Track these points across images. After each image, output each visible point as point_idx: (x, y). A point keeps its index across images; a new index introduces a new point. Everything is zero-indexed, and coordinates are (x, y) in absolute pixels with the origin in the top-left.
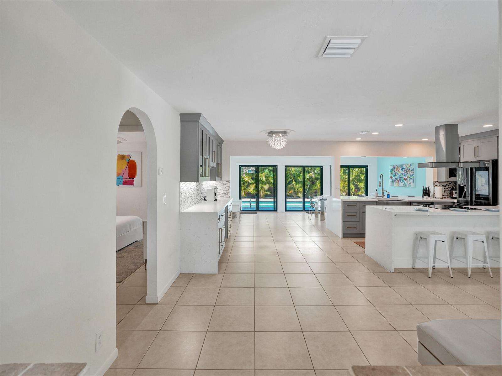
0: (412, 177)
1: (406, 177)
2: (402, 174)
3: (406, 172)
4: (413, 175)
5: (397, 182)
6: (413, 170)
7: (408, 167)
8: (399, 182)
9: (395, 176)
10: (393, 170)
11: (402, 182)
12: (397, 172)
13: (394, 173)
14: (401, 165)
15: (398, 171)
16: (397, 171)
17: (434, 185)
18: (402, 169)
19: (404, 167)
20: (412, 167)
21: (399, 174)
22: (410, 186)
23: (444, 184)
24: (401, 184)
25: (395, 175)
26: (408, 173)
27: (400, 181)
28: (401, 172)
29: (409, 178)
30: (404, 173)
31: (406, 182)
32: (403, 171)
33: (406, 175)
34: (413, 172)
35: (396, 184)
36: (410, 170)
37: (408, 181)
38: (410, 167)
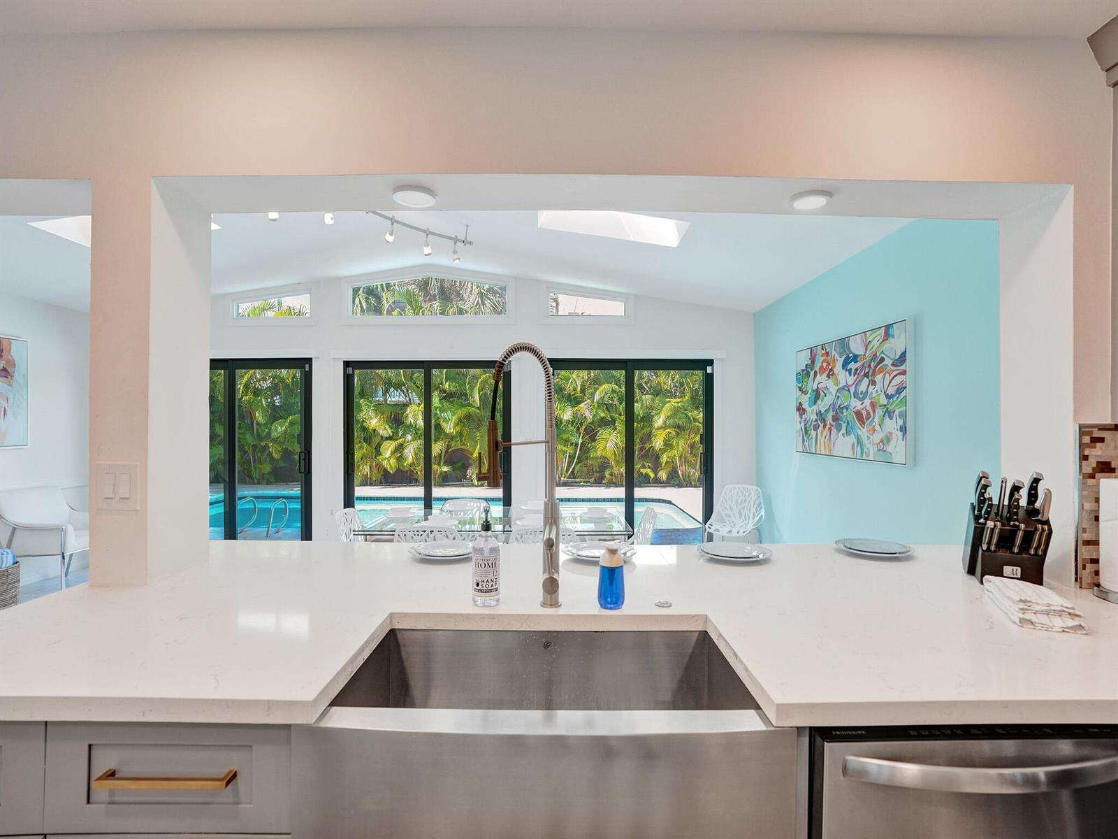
0: (895, 403)
1: (867, 402)
2: (846, 388)
3: (866, 375)
4: (901, 389)
5: (822, 434)
6: (903, 358)
7: (875, 344)
8: (834, 431)
9: (815, 403)
10: (808, 374)
11: (848, 433)
12: (822, 378)
13: (811, 385)
14: (843, 343)
15: (828, 376)
16: (824, 376)
17: (1085, 458)
18: (845, 365)
19: (856, 347)
20: (896, 346)
21: (833, 389)
22: (884, 458)
24: (843, 443)
25: (817, 396)
26: (874, 383)
27: (839, 428)
28: (843, 377)
29: (879, 412)
30: (857, 384)
31: (863, 432)
32: (850, 371)
33: (865, 394)
34: (904, 373)
35: (822, 444)
36: (888, 362)
37: (877, 427)
38: (886, 345)
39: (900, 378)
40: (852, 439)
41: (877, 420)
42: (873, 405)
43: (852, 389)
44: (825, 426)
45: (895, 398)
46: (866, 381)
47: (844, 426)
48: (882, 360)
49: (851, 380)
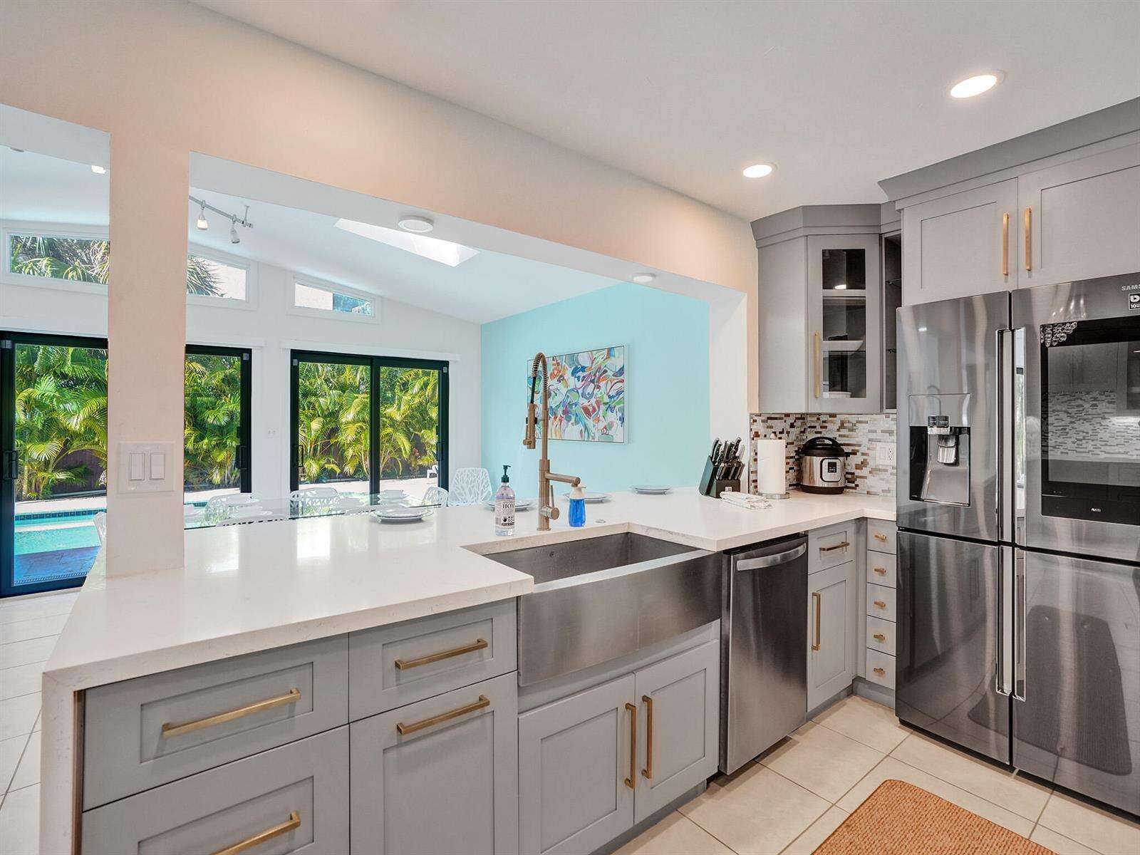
0: (615, 402)
1: (593, 401)
2: (576, 390)
3: (592, 381)
4: (619, 393)
5: (553, 423)
6: (621, 371)
7: (600, 360)
8: (564, 422)
11: (577, 422)
12: (552, 382)
14: (572, 357)
15: (559, 381)
16: (555, 380)
18: (574, 373)
19: (584, 361)
20: (615, 363)
21: (564, 390)
22: (607, 438)
23: (778, 425)
24: (573, 430)
25: (548, 395)
26: (599, 387)
27: (569, 420)
28: (572, 382)
29: (603, 407)
30: (585, 387)
31: (590, 422)
32: (578, 378)
33: (592, 395)
34: (622, 381)
35: (553, 431)
36: (610, 373)
37: (602, 418)
38: (608, 362)
39: (619, 385)
40: (580, 427)
41: (601, 413)
42: (598, 403)
43: (580, 391)
44: (556, 418)
45: (615, 398)
46: (592, 385)
47: (573, 418)
48: (606, 371)
49: (579, 384)
